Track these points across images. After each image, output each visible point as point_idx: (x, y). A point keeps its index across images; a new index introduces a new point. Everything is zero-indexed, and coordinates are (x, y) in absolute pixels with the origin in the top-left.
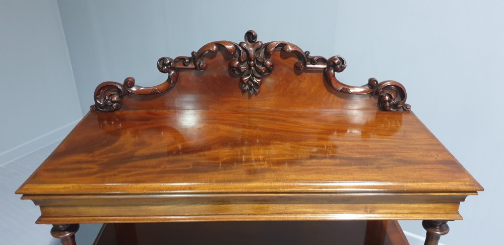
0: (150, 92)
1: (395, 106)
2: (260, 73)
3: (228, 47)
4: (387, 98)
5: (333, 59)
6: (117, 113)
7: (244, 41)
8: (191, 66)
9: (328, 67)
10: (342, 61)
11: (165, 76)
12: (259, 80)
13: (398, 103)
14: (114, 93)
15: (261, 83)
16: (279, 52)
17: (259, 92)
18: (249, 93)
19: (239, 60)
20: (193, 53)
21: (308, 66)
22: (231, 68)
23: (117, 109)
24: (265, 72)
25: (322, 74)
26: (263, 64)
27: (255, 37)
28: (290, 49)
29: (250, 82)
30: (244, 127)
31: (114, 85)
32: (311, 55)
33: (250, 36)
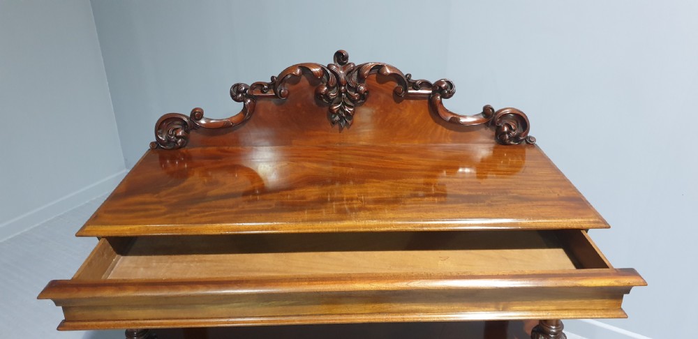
0: (221, 125)
1: (516, 138)
2: (353, 101)
3: (314, 70)
4: (506, 129)
5: (439, 83)
6: (183, 150)
7: (333, 63)
8: (270, 93)
9: (433, 93)
10: (450, 85)
11: (240, 106)
12: (351, 109)
13: (519, 135)
14: (179, 126)
15: (354, 112)
16: (375, 75)
17: (352, 124)
18: (340, 125)
19: (328, 85)
20: (272, 78)
21: (409, 91)
22: (318, 95)
23: (183, 146)
24: (359, 100)
25: (427, 100)
26: (356, 90)
27: (346, 58)
28: (388, 71)
29: (340, 112)
30: (334, 164)
31: (179, 116)
32: (413, 78)
33: (340, 57)
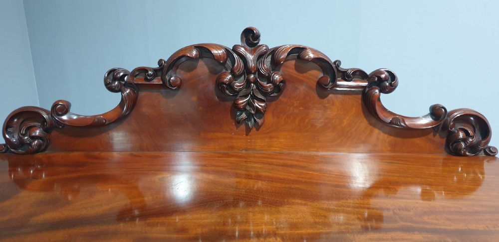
0: (91, 122)
1: (474, 149)
2: (265, 94)
3: (215, 52)
4: (461, 135)
5: (377, 73)
6: (40, 155)
7: (240, 43)
8: (157, 81)
9: (369, 86)
10: (392, 76)
11: (117, 97)
12: (263, 105)
13: (479, 143)
14: (36, 124)
15: (265, 108)
16: (293, 62)
17: (263, 124)
18: (247, 125)
19: (232, 73)
20: (160, 62)
21: (339, 83)
22: (220, 85)
23: (39, 149)
24: (272, 92)
25: (360, 96)
26: (269, 79)
27: (257, 37)
28: (312, 55)
29: (248, 108)
30: (237, 175)
31: (37, 110)
32: (344, 66)
33: (250, 36)
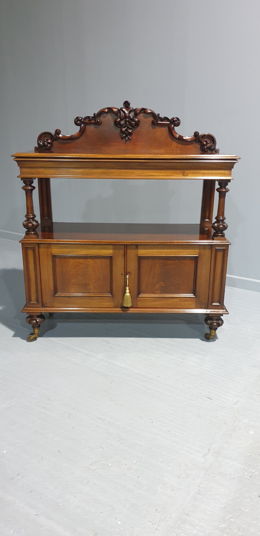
2: (132, 126)
3: (114, 110)
4: (205, 143)
5: (173, 119)
7: (123, 107)
8: (93, 121)
9: (170, 124)
10: (178, 119)
12: (131, 130)
13: (211, 146)
14: (49, 138)
16: (142, 114)
17: (131, 138)
18: (126, 139)
19: (120, 118)
20: (94, 114)
21: (159, 122)
22: (116, 123)
23: (50, 148)
24: (135, 126)
25: (167, 127)
26: (133, 120)
27: (129, 104)
28: (149, 111)
29: (126, 132)
31: (50, 133)
32: (161, 116)
33: (127, 104)
